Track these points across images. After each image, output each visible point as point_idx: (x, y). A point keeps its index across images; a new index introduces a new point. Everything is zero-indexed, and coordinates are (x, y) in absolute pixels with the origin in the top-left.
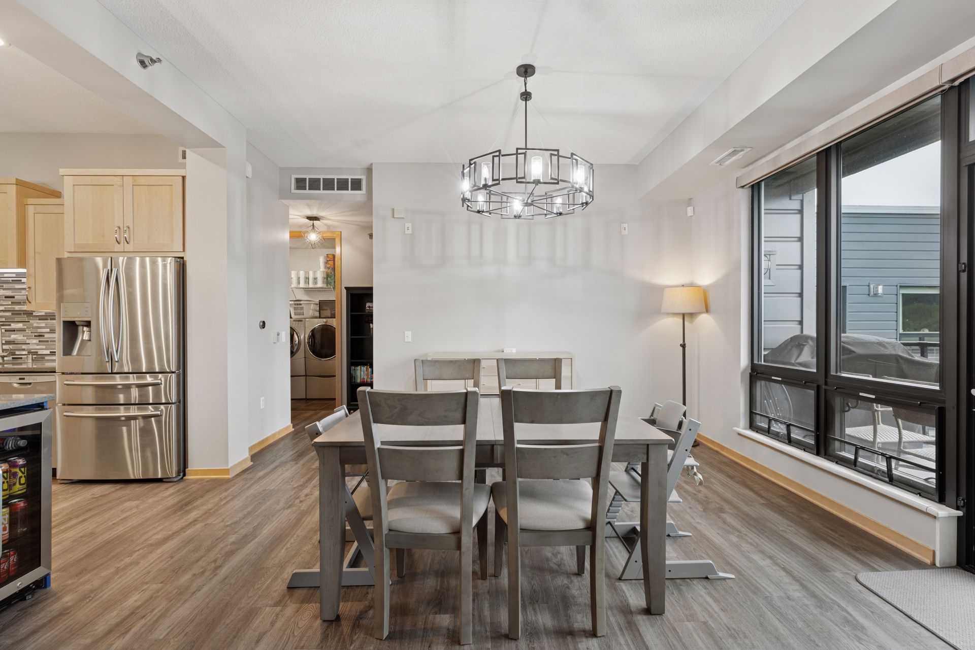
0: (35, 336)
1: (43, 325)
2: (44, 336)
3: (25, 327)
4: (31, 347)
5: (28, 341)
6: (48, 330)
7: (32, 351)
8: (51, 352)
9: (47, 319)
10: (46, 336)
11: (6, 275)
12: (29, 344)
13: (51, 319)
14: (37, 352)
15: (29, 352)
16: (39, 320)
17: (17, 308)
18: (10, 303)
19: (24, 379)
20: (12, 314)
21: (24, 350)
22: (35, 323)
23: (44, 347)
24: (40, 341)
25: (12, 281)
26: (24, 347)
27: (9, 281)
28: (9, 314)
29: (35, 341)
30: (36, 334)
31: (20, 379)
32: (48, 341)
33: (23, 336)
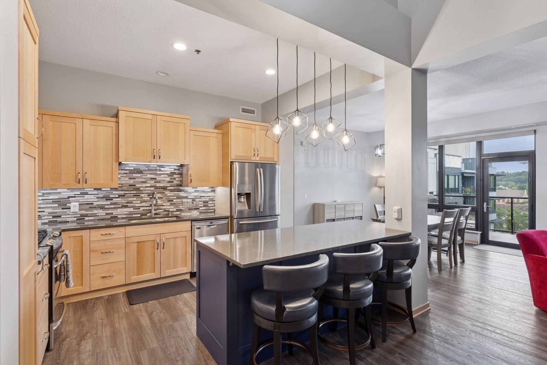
0: (168, 201)
1: (173, 195)
2: (173, 201)
3: (162, 196)
4: (165, 207)
5: (164, 204)
6: (175, 198)
7: (166, 209)
8: (177, 210)
9: (175, 191)
10: (174, 201)
11: (151, 166)
12: (165, 205)
13: (177, 191)
14: (169, 210)
15: (165, 211)
16: (171, 192)
17: (158, 185)
18: (154, 182)
19: (212, 223)
20: (155, 189)
21: (162, 209)
22: (168, 193)
23: (173, 207)
24: (171, 204)
25: (155, 169)
26: (161, 207)
27: (153, 169)
28: (153, 189)
29: (169, 204)
30: (168, 200)
31: (211, 223)
32: (175, 204)
33: (161, 201)
